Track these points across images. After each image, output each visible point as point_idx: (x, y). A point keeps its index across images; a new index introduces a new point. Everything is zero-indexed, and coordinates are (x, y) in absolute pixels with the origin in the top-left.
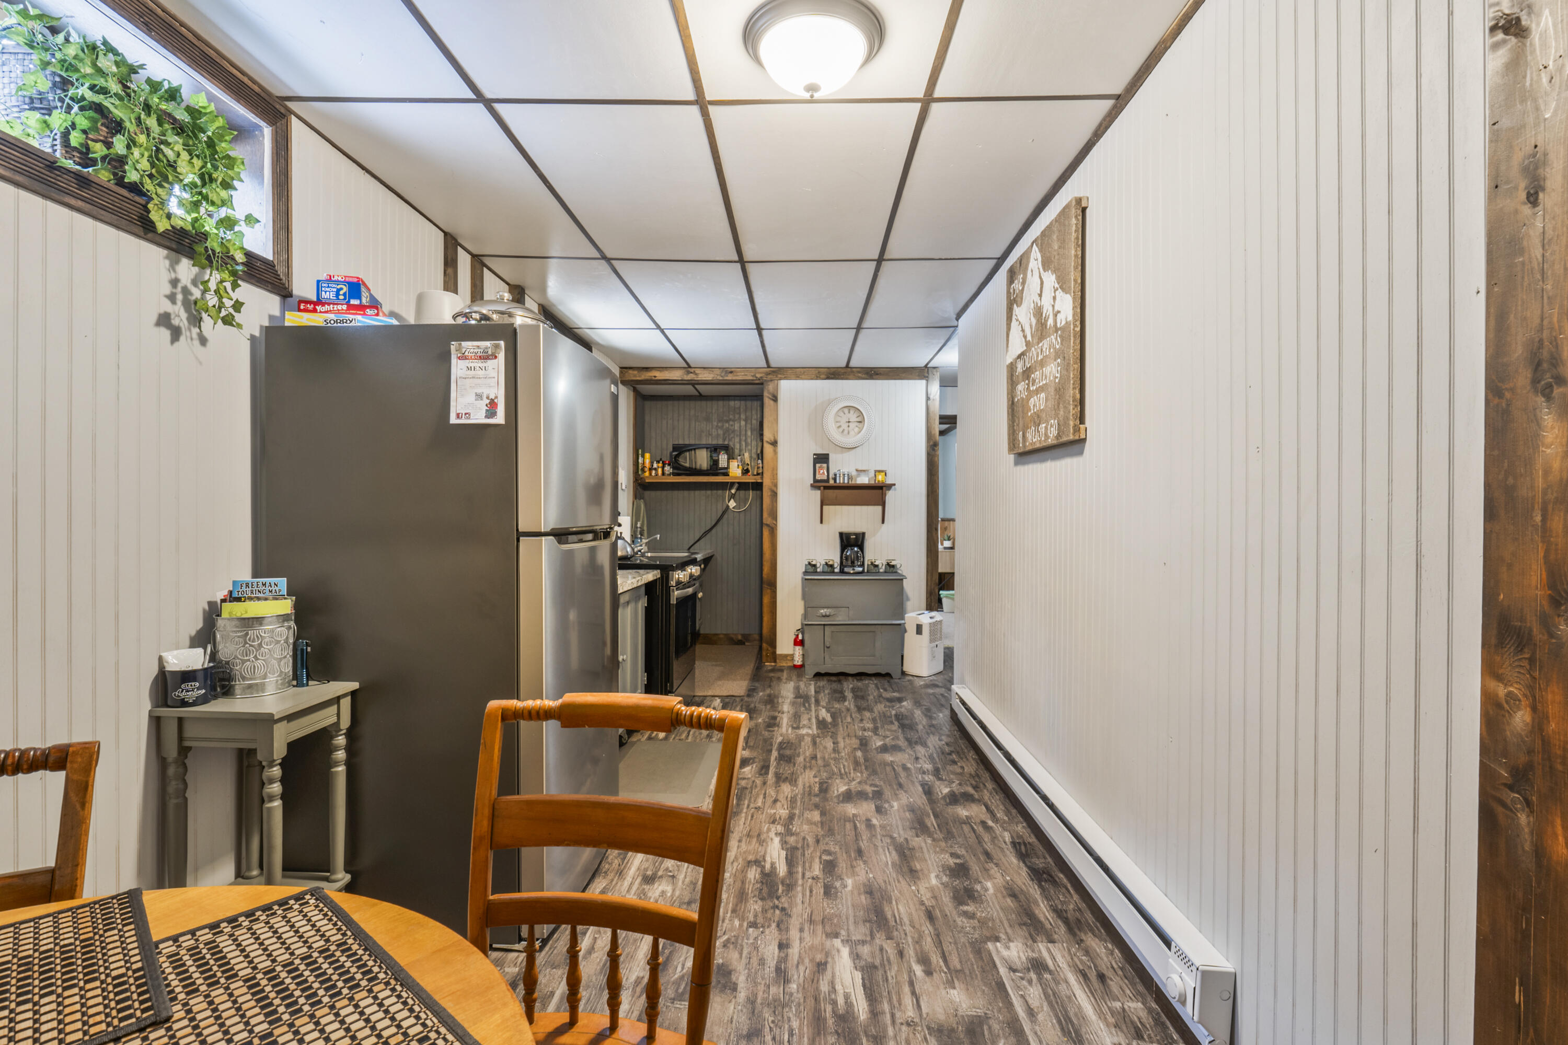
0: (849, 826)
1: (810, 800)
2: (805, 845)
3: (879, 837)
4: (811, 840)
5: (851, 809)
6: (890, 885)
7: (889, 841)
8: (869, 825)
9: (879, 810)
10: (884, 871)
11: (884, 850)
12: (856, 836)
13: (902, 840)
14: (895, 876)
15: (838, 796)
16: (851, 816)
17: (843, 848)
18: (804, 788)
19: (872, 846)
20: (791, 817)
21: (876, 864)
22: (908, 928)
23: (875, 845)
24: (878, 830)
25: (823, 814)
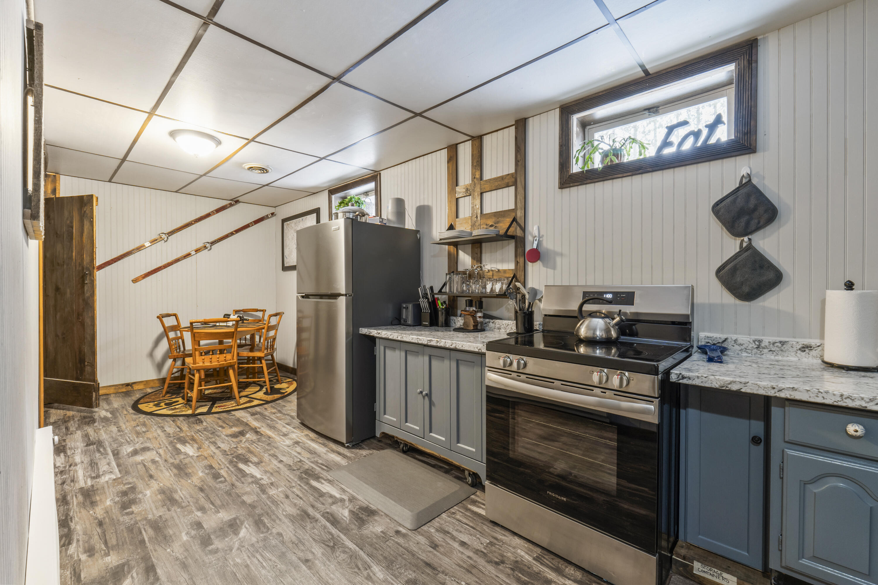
0: (218, 502)
1: (262, 509)
2: (239, 480)
3: (191, 504)
4: (238, 484)
5: (224, 516)
6: (176, 481)
7: (183, 504)
8: (202, 509)
9: (199, 525)
10: (182, 486)
11: (185, 497)
12: (209, 498)
13: (173, 509)
14: (174, 486)
15: (242, 523)
16: (220, 510)
17: (214, 488)
18: (278, 517)
19: (194, 496)
20: (263, 491)
21: (188, 488)
22: (163, 469)
23: (193, 497)
24: (194, 508)
25: (243, 502)
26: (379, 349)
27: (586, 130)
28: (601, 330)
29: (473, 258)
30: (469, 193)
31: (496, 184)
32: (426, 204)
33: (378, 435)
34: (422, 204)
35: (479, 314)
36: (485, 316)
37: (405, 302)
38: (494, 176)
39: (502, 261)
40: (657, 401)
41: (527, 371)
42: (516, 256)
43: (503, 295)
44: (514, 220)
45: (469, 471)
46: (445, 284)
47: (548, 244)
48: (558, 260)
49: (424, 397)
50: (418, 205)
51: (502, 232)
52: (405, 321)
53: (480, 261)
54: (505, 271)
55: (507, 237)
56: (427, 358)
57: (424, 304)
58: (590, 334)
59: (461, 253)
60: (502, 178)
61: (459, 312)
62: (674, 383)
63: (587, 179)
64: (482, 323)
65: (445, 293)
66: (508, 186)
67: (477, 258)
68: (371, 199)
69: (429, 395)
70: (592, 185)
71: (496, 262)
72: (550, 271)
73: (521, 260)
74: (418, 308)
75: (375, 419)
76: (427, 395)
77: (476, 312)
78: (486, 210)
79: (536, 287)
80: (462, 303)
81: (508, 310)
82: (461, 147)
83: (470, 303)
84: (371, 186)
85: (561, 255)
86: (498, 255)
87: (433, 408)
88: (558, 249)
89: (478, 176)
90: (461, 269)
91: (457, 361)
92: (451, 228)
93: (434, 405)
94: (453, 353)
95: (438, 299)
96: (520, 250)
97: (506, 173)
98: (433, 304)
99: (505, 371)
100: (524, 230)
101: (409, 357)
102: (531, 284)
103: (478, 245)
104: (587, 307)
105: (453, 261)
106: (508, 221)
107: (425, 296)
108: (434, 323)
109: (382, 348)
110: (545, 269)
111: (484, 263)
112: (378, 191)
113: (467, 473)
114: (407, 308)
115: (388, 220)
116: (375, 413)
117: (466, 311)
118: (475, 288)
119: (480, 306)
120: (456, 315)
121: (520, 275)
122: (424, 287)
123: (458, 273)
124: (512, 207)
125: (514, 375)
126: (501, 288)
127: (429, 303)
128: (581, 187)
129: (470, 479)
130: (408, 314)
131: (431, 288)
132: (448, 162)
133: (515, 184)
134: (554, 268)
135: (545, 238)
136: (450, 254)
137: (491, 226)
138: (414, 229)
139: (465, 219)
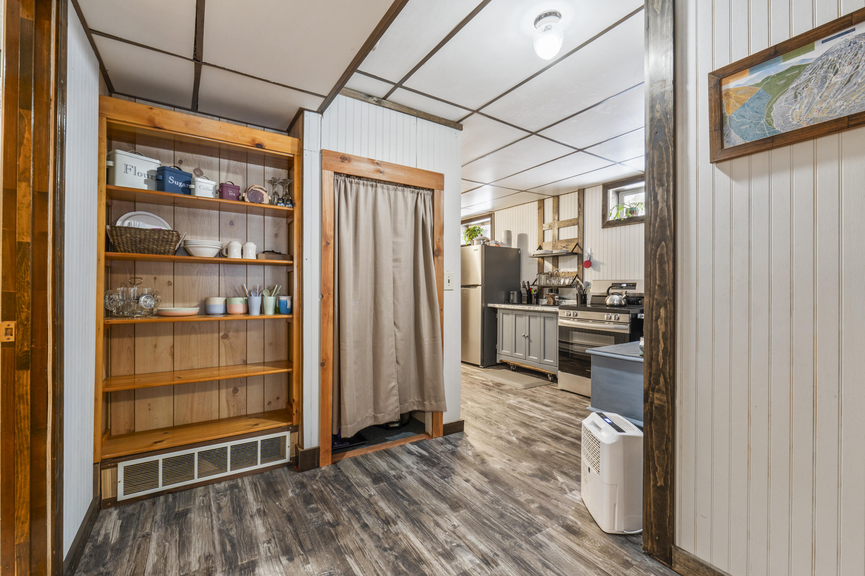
26: (500, 315)
27: (620, 194)
28: (617, 301)
29: (553, 265)
30: (551, 227)
31: (567, 223)
32: (524, 233)
33: (498, 362)
34: (522, 233)
35: (557, 297)
36: (560, 298)
37: (512, 291)
38: (566, 219)
39: (571, 267)
40: (629, 324)
41: (578, 317)
42: (578, 265)
43: (570, 286)
44: (577, 244)
45: (550, 374)
46: (536, 280)
47: (595, 258)
48: (601, 266)
49: (526, 338)
50: (519, 233)
51: (570, 251)
52: (512, 301)
53: (557, 266)
54: (572, 273)
55: (573, 253)
56: (527, 318)
57: (524, 291)
58: (611, 303)
59: (546, 262)
60: (571, 220)
61: (544, 296)
62: (639, 319)
63: (616, 224)
64: (558, 301)
65: (536, 285)
66: (574, 225)
67: (556, 265)
68: (488, 227)
69: (529, 337)
70: (619, 227)
71: (567, 268)
72: (597, 273)
73: (581, 267)
74: (520, 294)
75: (496, 353)
76: (527, 336)
77: (554, 296)
78: (562, 238)
79: (589, 281)
80: (546, 291)
81: (574, 294)
82: (546, 201)
83: (551, 291)
84: (489, 219)
85: (603, 264)
86: (568, 263)
87: (531, 343)
88: (601, 261)
89: (556, 218)
90: (545, 271)
91: (544, 318)
92: (540, 248)
93: (531, 341)
94: (542, 314)
95: (532, 289)
96: (580, 261)
97: (573, 218)
98: (529, 291)
99: (568, 318)
100: (582, 250)
101: (517, 318)
102: (586, 279)
103: (556, 258)
104: (611, 291)
105: (541, 267)
106: (574, 244)
107: (524, 286)
108: (529, 302)
109: (501, 314)
110: (594, 271)
111: (559, 268)
112: (492, 223)
113: (549, 375)
114: (513, 294)
115: (502, 243)
116: (496, 349)
117: (548, 295)
118: (554, 282)
119: (557, 292)
120: (543, 298)
121: (580, 275)
122: (524, 282)
123: (544, 274)
124: (576, 237)
125: (572, 319)
126: (569, 282)
127: (527, 291)
128: (613, 228)
129: (550, 378)
130: (514, 297)
131: (528, 282)
132: (538, 209)
133: (578, 224)
134: (599, 271)
135: (594, 255)
136: (539, 263)
137: (564, 247)
138: (516, 247)
139: (549, 242)
